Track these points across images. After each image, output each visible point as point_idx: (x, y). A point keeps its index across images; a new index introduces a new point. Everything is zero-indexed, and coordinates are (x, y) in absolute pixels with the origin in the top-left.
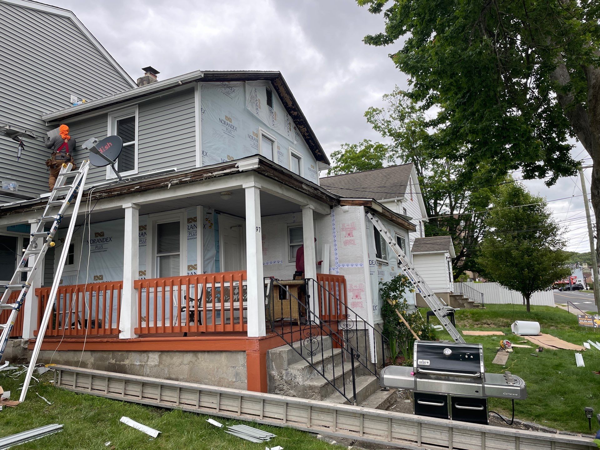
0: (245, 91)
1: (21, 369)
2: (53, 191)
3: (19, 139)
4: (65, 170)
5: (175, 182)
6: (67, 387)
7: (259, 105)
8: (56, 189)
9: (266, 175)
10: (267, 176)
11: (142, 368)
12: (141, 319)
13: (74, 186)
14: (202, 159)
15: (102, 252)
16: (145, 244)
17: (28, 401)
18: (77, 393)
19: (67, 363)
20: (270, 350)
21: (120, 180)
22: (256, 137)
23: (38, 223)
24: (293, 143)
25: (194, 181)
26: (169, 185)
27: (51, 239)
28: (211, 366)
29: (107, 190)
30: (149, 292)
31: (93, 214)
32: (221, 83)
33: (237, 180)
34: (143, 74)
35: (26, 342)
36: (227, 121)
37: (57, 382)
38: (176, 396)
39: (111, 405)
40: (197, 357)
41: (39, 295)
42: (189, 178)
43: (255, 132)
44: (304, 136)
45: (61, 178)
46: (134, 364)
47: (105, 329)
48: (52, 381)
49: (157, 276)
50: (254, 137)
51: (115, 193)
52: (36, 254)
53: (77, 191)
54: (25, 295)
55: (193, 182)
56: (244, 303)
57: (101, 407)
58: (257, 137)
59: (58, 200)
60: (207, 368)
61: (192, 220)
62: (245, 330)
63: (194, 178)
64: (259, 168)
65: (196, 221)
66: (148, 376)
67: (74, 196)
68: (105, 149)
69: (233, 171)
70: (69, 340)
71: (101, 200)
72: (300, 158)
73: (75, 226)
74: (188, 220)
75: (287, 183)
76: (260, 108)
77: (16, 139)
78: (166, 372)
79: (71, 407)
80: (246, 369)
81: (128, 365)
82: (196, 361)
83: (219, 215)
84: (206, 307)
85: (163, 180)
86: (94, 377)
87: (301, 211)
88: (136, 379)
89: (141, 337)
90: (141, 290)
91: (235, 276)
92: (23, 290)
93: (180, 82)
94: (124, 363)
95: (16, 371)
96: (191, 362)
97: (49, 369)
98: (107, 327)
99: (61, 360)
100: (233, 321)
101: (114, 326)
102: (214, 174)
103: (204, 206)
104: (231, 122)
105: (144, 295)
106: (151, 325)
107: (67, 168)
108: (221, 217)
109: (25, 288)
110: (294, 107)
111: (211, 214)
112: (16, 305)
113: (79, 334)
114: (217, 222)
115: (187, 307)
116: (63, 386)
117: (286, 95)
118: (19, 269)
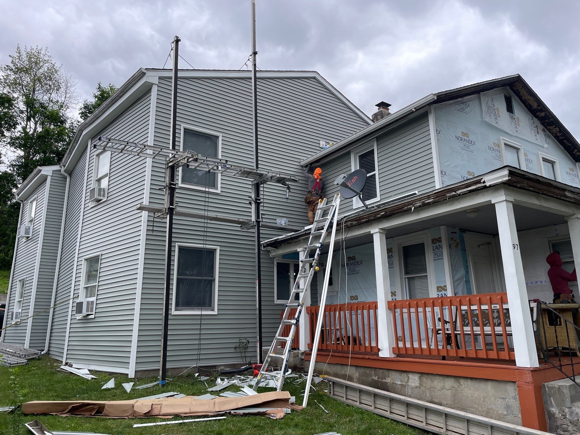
0: (480, 103)
1: (301, 377)
2: (314, 223)
3: (286, 183)
4: (321, 205)
5: (418, 204)
6: (339, 398)
7: (498, 113)
8: (316, 221)
9: (519, 186)
10: (520, 188)
11: (404, 388)
12: (397, 339)
13: (329, 217)
14: (442, 179)
15: (355, 275)
16: (392, 266)
17: (310, 408)
18: (348, 405)
19: (336, 375)
20: (546, 384)
21: (367, 208)
22: (497, 148)
23: (304, 251)
24: (543, 147)
25: (437, 202)
26: (413, 209)
27: (316, 264)
28: (476, 394)
29: (356, 218)
30: (403, 313)
31: (347, 240)
32: (455, 100)
33: (484, 195)
34: (376, 110)
35: (303, 353)
36: (463, 137)
37: (330, 393)
38: (442, 422)
39: (379, 421)
40: (459, 383)
41: (310, 313)
42: (432, 200)
43: (496, 142)
44: (556, 137)
45: (319, 212)
46: (395, 383)
47: (366, 347)
48: (326, 391)
49: (406, 297)
50: (495, 148)
51: (363, 220)
52: (304, 277)
53: (332, 221)
54: (300, 313)
55: (435, 202)
56: (508, 328)
57: (370, 422)
58: (499, 147)
59: (318, 230)
60: (472, 396)
61: (436, 241)
62: (512, 359)
63: (437, 199)
64: (509, 180)
65: (441, 241)
66: (410, 397)
67: (331, 226)
68: (352, 182)
69: (479, 187)
70: (336, 354)
71: (352, 228)
72: (554, 162)
73: (333, 252)
74: (433, 240)
75: (545, 192)
76: (499, 116)
77: (284, 184)
78: (428, 395)
79: (345, 418)
80: (518, 402)
81: (390, 384)
82: (459, 387)
83: (464, 234)
84: (463, 331)
85: (407, 204)
86: (361, 391)
87: (566, 222)
88: (400, 399)
89: (400, 357)
90: (395, 310)
91: (494, 298)
92: (299, 308)
93: (413, 109)
94: (386, 381)
95: (297, 379)
96: (454, 387)
97: (322, 379)
98: (367, 345)
99: (331, 372)
100: (496, 347)
101: (373, 344)
102: (458, 192)
103: (448, 226)
104: (468, 137)
105: (398, 314)
106: (408, 345)
107: (323, 202)
108: (466, 236)
109: (300, 306)
110: (540, 108)
111: (456, 233)
112: (294, 321)
113: (344, 349)
114: (463, 242)
115: (443, 330)
116: (336, 397)
117: (529, 97)
118: (293, 291)
